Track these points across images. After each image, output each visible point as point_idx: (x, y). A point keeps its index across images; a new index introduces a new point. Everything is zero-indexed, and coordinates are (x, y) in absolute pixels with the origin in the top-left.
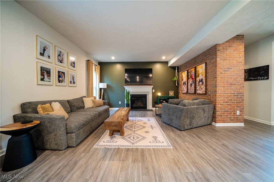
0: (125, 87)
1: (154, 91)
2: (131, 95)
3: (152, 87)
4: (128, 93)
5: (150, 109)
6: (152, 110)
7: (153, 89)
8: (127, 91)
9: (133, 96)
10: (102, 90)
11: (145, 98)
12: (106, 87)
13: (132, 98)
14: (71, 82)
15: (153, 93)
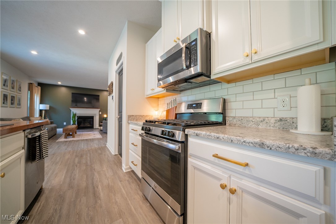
0: (71, 109)
1: (100, 113)
2: (77, 116)
3: (99, 110)
4: (75, 115)
5: (97, 128)
6: (98, 129)
7: (100, 111)
8: (73, 112)
9: (79, 118)
10: (43, 112)
11: (92, 119)
12: (48, 109)
13: (79, 120)
14: (18, 104)
15: (100, 115)
